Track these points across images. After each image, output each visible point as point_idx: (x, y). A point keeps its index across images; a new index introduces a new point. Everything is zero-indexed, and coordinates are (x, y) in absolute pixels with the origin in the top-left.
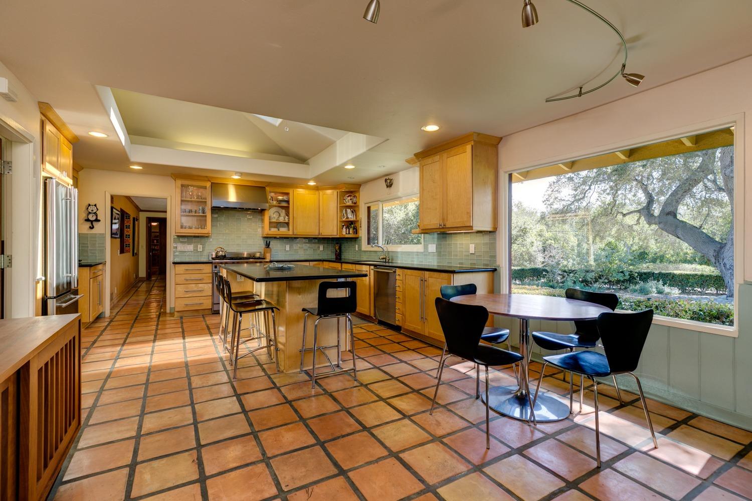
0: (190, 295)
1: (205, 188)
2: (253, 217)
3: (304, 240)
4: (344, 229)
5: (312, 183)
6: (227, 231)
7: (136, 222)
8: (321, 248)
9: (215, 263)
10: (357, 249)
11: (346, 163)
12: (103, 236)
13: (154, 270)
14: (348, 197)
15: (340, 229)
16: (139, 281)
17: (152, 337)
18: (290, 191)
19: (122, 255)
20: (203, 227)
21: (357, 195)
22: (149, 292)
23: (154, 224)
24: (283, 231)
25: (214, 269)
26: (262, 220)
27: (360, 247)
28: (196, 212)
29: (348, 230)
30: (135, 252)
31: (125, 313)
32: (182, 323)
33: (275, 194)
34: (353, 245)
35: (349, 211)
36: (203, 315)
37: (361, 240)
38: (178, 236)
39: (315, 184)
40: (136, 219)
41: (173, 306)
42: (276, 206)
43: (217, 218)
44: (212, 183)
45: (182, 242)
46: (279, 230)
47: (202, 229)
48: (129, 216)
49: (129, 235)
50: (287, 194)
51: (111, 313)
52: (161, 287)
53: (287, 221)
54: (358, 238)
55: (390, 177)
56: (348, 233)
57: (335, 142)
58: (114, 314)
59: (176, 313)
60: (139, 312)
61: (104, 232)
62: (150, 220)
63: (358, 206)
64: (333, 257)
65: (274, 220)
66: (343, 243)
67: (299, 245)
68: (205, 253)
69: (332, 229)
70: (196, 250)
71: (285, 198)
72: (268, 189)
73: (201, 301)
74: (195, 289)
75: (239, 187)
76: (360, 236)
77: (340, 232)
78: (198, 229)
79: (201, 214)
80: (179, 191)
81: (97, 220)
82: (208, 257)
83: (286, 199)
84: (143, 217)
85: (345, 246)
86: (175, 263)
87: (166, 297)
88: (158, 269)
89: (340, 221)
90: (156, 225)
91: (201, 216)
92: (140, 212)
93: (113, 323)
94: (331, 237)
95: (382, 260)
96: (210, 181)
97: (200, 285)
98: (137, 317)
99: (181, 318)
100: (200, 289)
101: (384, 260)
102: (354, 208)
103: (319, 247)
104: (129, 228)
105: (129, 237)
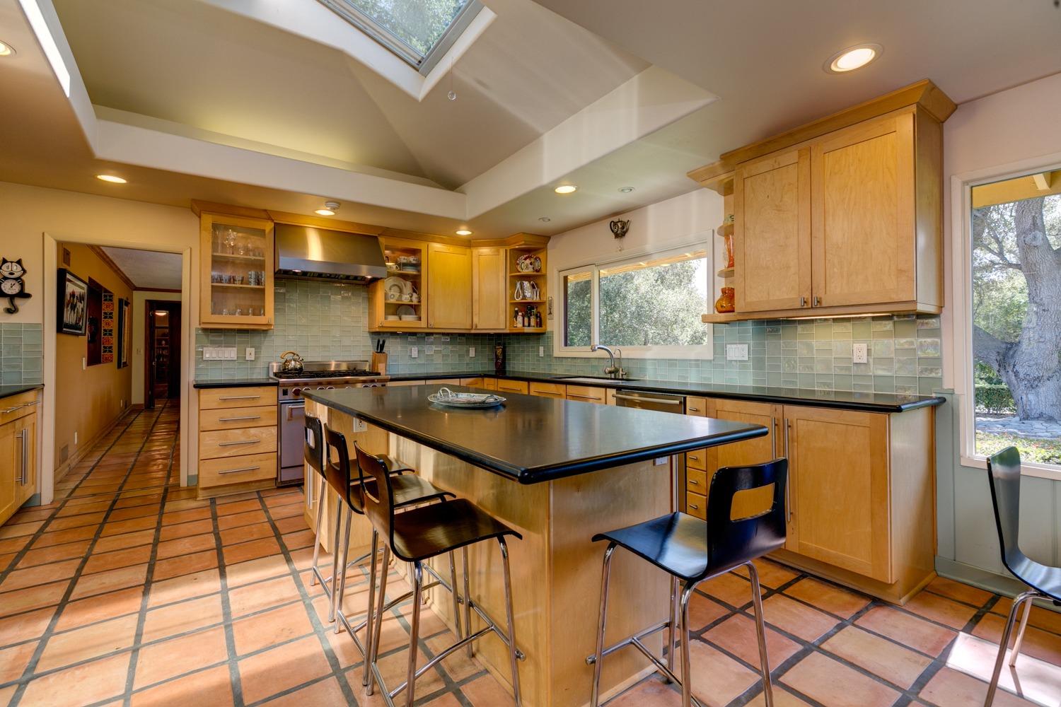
0: (232, 452)
1: (262, 233)
2: (353, 294)
3: (443, 339)
4: (520, 319)
5: (464, 232)
6: (304, 321)
7: (126, 308)
8: (472, 352)
9: (284, 385)
10: (541, 354)
11: (557, 182)
12: (38, 329)
13: (162, 389)
14: (525, 259)
15: (510, 317)
16: (132, 412)
17: (140, 575)
18: (421, 246)
19: (94, 368)
20: (257, 312)
21: (541, 256)
22: (149, 434)
23: (161, 314)
24: (409, 321)
25: (281, 397)
26: (370, 300)
27: (549, 350)
28: (242, 281)
29: (526, 319)
30: (124, 360)
31: (90, 491)
32: (215, 518)
33: (393, 253)
34: (532, 347)
35: (526, 284)
36: (258, 492)
37: (551, 338)
38: (205, 330)
39: (469, 233)
40: (124, 303)
41: (194, 472)
42: (394, 275)
43: (284, 294)
44: (275, 223)
45: (213, 343)
46: (400, 319)
47: (254, 314)
48: (111, 296)
49: (111, 330)
50: (415, 252)
51: (56, 491)
52: (170, 423)
53: (415, 302)
54: (543, 334)
55: (624, 218)
56: (526, 324)
57: (541, 135)
58: (64, 496)
59: (200, 492)
60: (120, 489)
61: (40, 321)
62: (152, 306)
63: (544, 276)
64: (491, 368)
65: (392, 301)
66: (509, 344)
67: (434, 348)
68: (261, 364)
69: (494, 318)
70: (242, 358)
71: (412, 259)
72: (382, 240)
73: (254, 465)
74: (243, 439)
75: (331, 235)
76: (549, 329)
77: (510, 324)
78: (248, 314)
79: (253, 286)
80: (207, 236)
81: (23, 295)
82: (265, 372)
83: (414, 262)
84: (139, 300)
85: (514, 349)
86: (199, 386)
87: (179, 445)
88: (166, 389)
89: (511, 304)
90: (164, 316)
91: (252, 289)
92: (134, 292)
93: (54, 525)
94: (492, 332)
95: (609, 376)
96: (273, 220)
97: (252, 431)
98: (114, 502)
99: (213, 501)
100: (252, 439)
101: (613, 376)
102: (536, 279)
103: (468, 351)
104: (111, 318)
105: (111, 335)
